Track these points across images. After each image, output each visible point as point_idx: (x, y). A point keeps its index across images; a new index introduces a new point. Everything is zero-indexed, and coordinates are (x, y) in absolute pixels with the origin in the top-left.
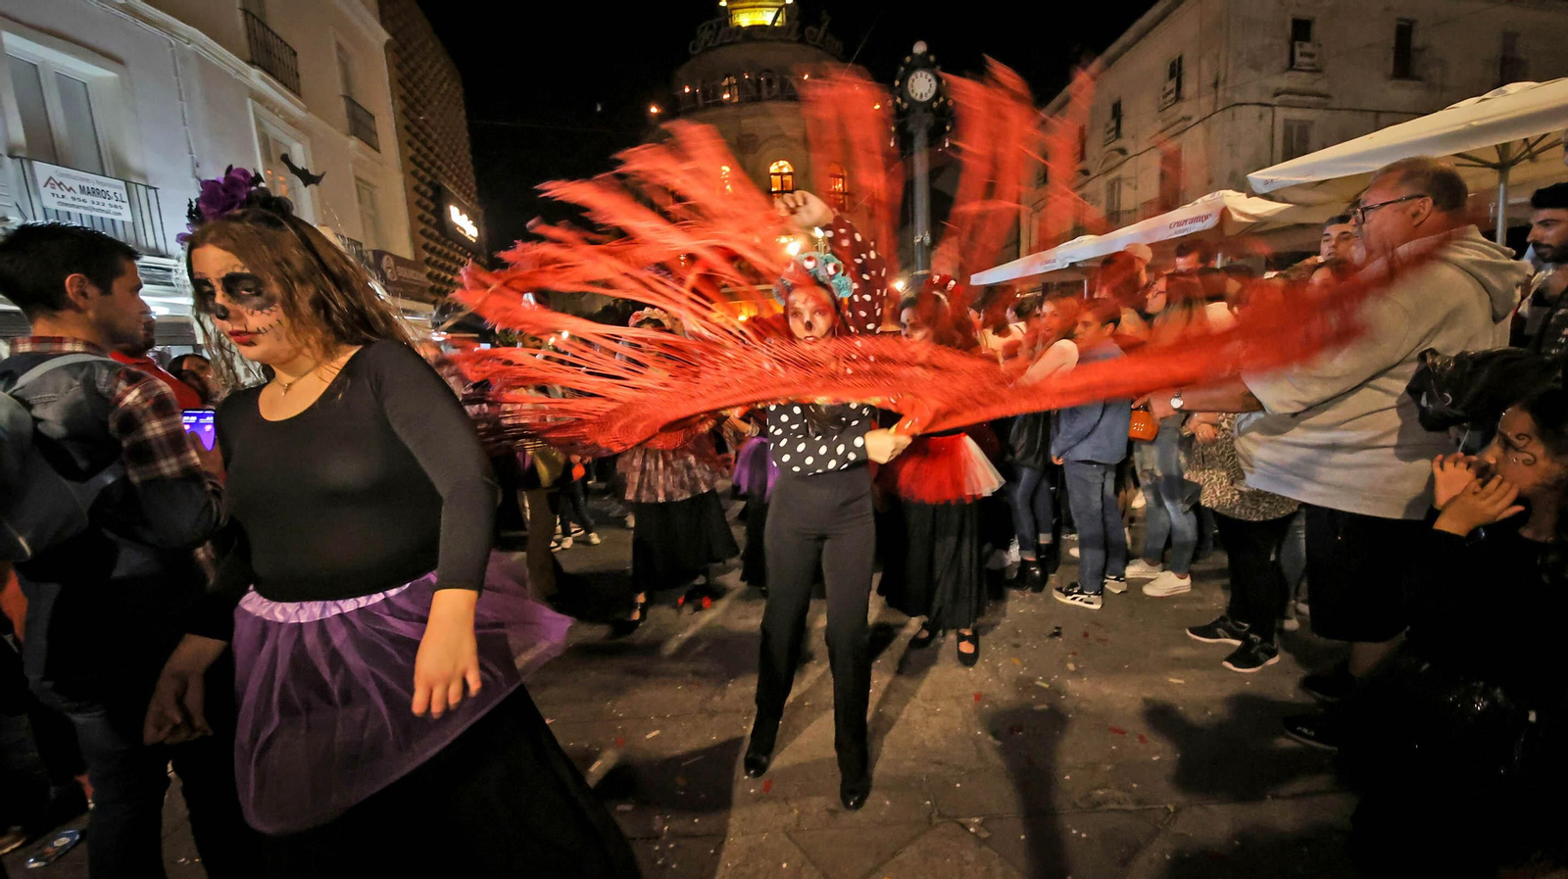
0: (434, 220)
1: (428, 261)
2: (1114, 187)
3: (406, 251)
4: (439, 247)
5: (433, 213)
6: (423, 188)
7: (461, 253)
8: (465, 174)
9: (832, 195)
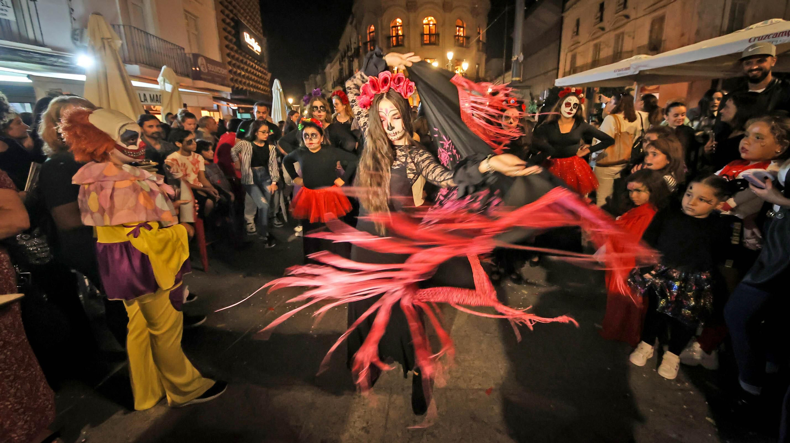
0: (234, 40)
1: (230, 63)
2: (619, 38)
3: (216, 56)
4: (237, 56)
5: (234, 36)
6: (228, 21)
7: (250, 60)
8: (255, 16)
9: (457, 37)
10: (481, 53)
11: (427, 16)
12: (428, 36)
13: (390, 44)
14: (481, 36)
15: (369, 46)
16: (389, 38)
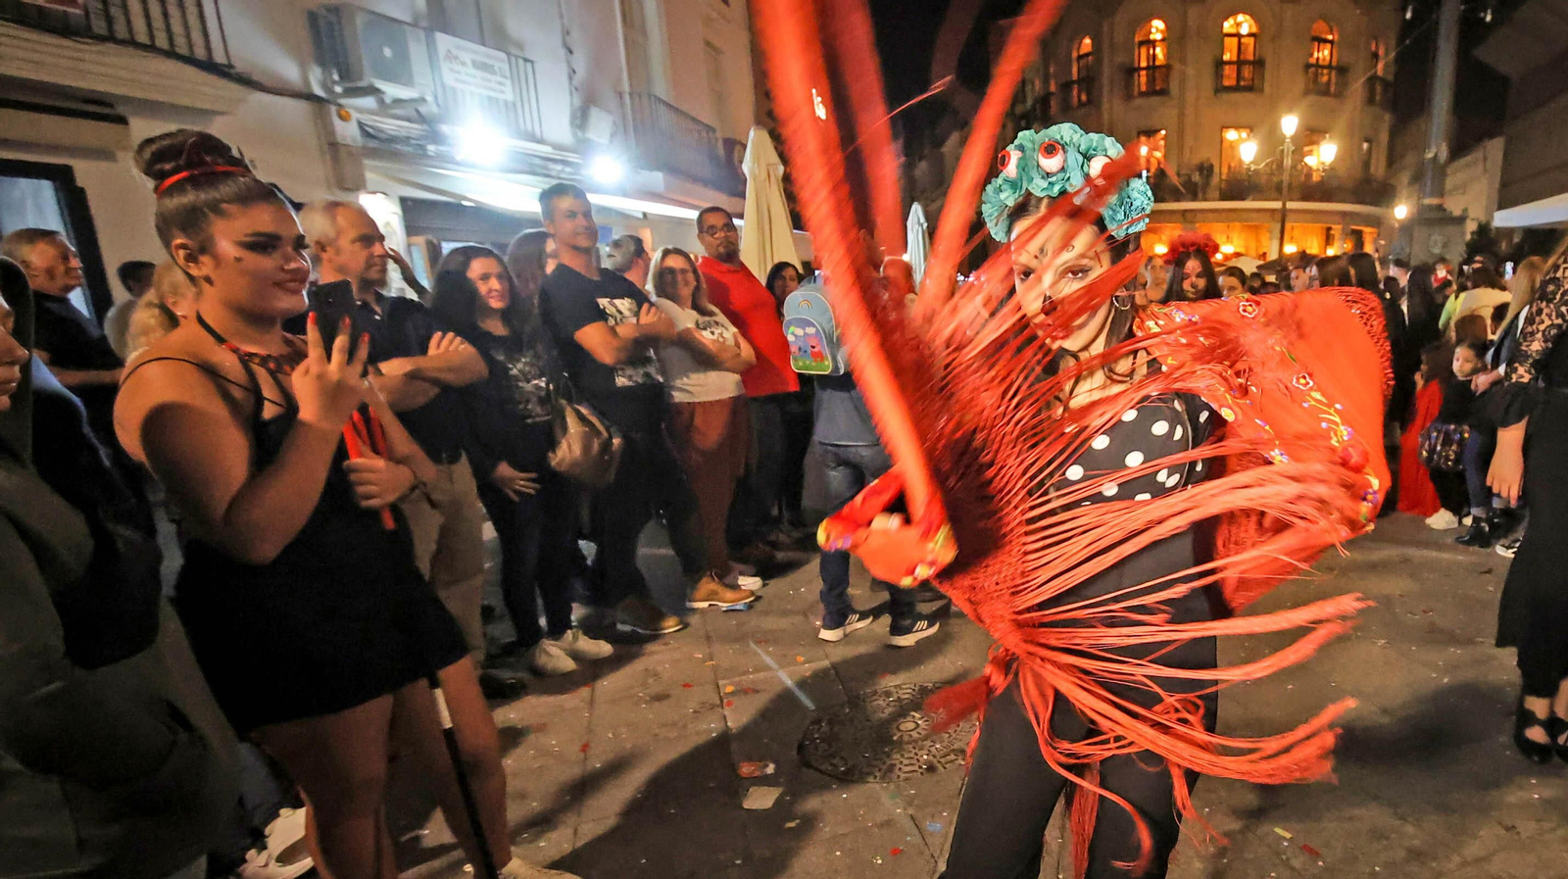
9: (1312, 68)
10: (1377, 110)
11: (1233, 13)
12: (1235, 67)
13: (1133, 91)
14: (1380, 66)
15: (1075, 92)
16: (1131, 71)
